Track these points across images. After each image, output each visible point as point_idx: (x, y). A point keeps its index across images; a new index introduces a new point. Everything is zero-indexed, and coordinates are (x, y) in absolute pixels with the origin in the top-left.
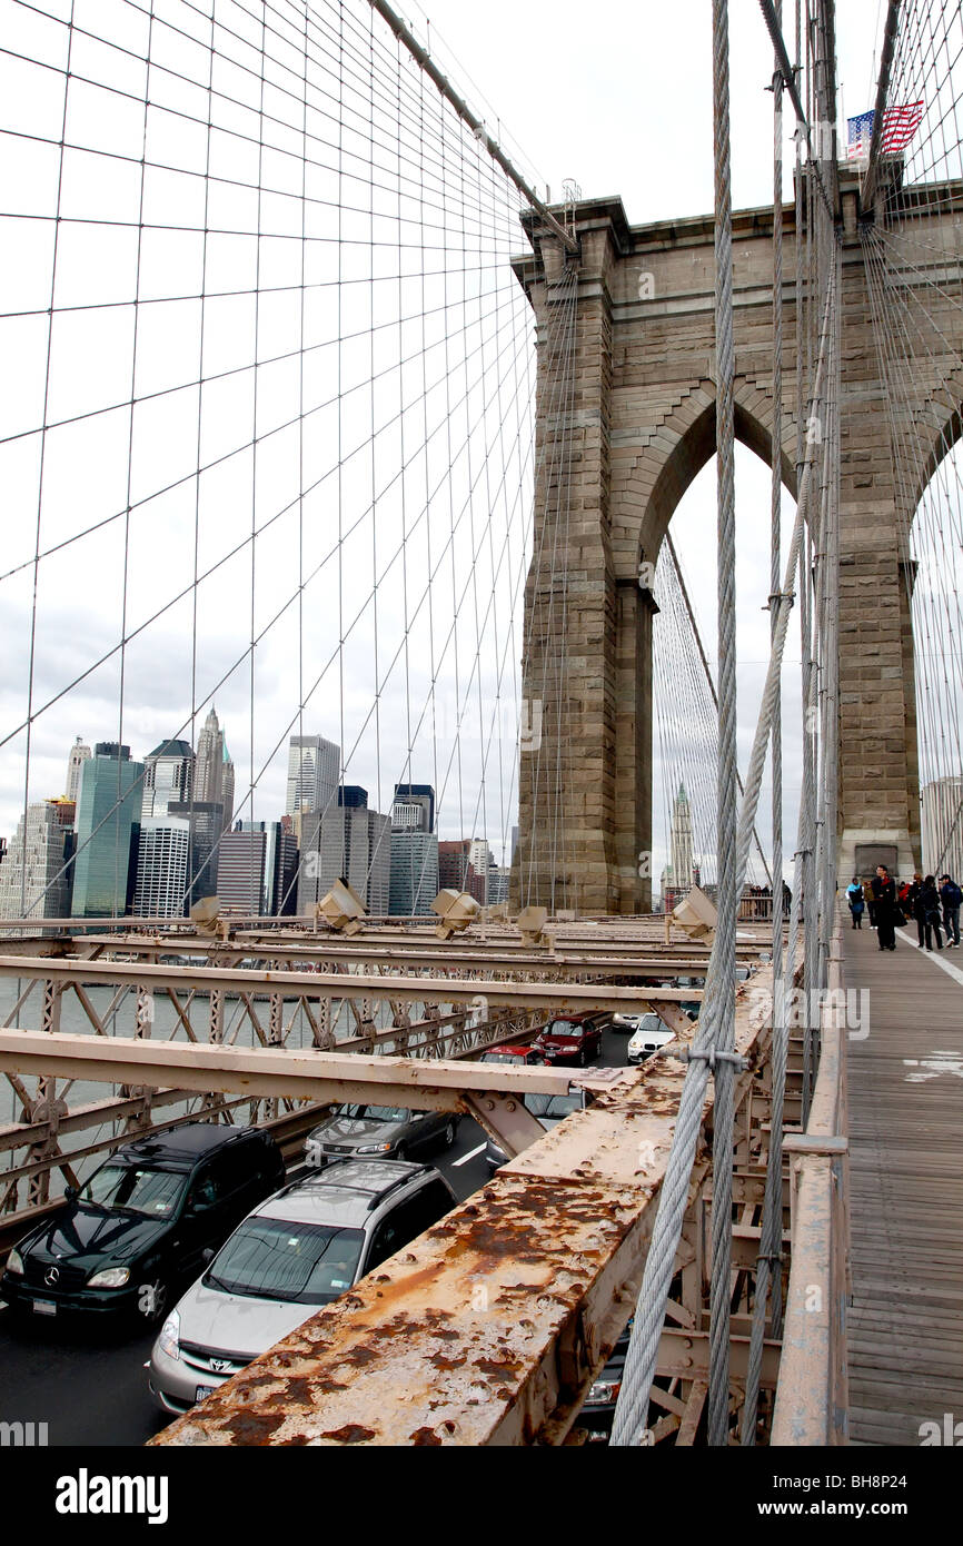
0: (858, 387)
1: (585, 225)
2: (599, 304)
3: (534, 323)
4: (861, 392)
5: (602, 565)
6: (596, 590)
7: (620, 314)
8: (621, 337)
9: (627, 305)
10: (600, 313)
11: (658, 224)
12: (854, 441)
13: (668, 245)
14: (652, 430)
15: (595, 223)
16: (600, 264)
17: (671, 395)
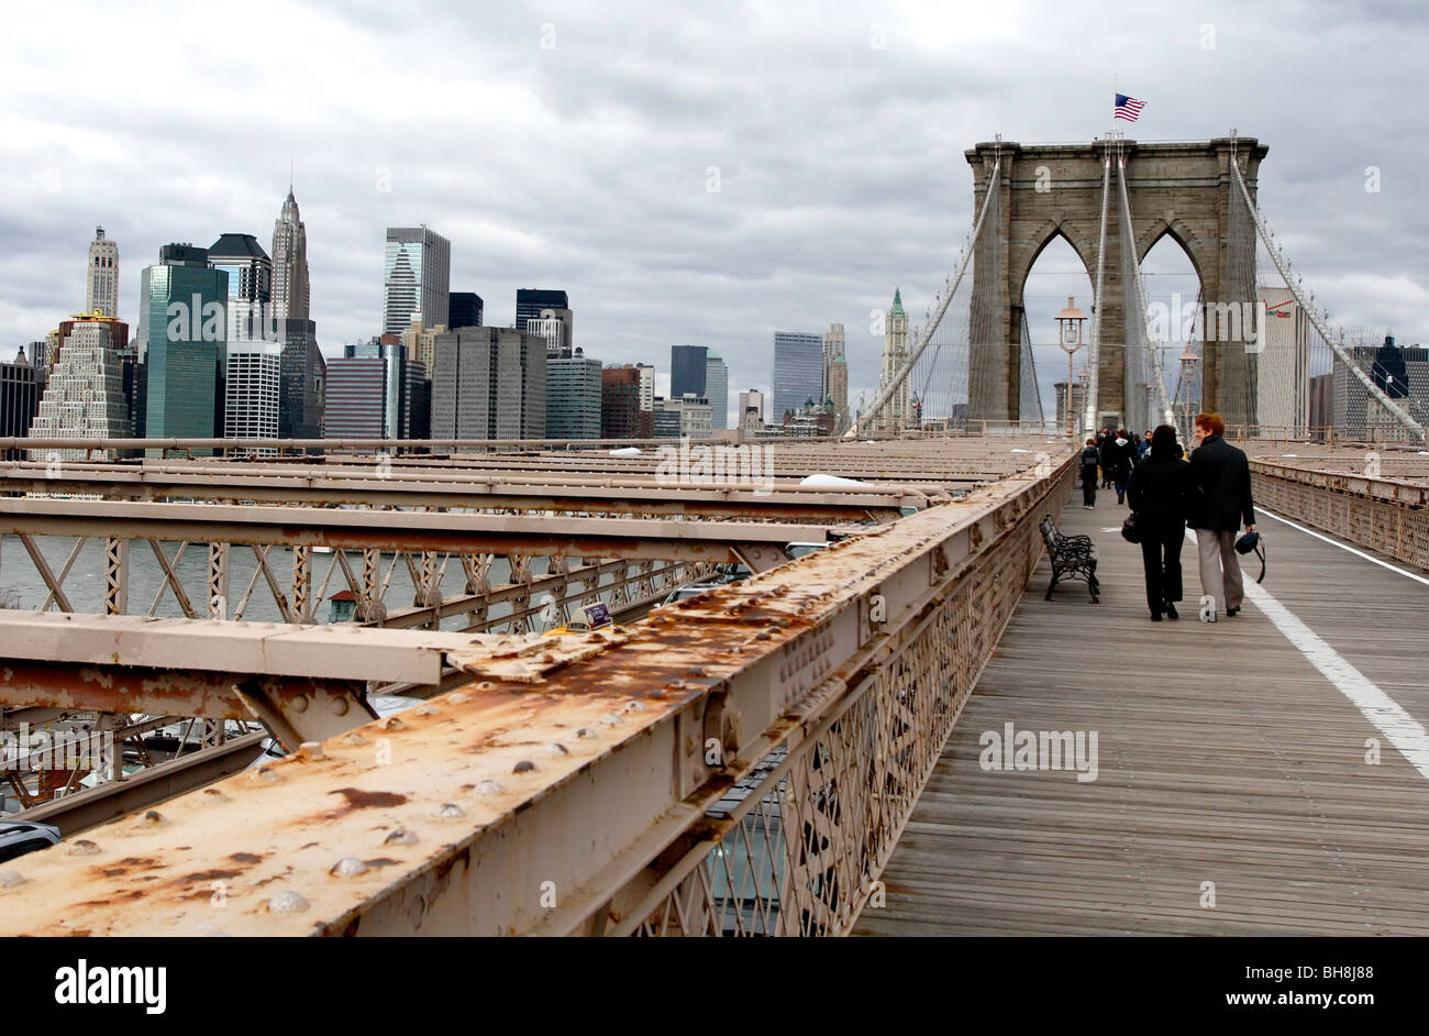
0: (1113, 238)
1: (1004, 153)
2: (1008, 188)
3: (974, 181)
4: (1114, 240)
5: (1009, 305)
6: (1007, 314)
7: (1015, 185)
8: (1015, 197)
9: (1018, 181)
10: (1009, 192)
11: (1033, 148)
12: (1110, 260)
13: (1037, 157)
14: (1028, 241)
15: (1008, 152)
16: (1009, 170)
17: (1036, 227)
